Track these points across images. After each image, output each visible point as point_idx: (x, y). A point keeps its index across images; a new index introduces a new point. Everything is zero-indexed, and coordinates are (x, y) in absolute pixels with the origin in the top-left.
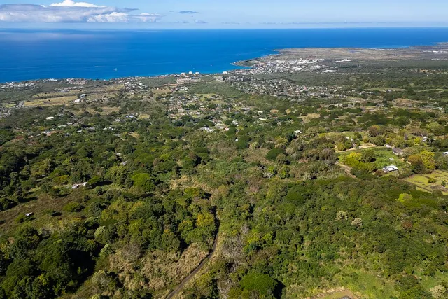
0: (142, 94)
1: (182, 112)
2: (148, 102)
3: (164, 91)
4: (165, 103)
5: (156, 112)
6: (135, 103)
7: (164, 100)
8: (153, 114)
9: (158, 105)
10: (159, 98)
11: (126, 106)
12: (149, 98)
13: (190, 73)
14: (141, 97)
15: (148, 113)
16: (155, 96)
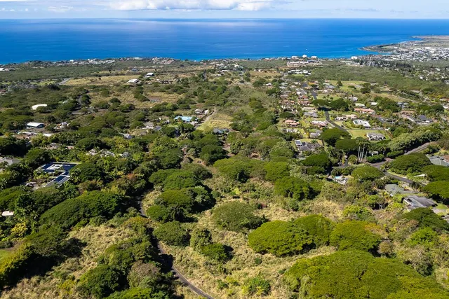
0: (233, 76)
1: (316, 119)
2: (238, 88)
3: (268, 74)
4: (270, 93)
5: (249, 110)
6: (213, 89)
7: (269, 86)
8: (242, 116)
9: (257, 95)
10: (260, 83)
11: (195, 94)
12: (242, 82)
13: (304, 56)
14: (229, 80)
15: (231, 113)
16: (253, 80)
